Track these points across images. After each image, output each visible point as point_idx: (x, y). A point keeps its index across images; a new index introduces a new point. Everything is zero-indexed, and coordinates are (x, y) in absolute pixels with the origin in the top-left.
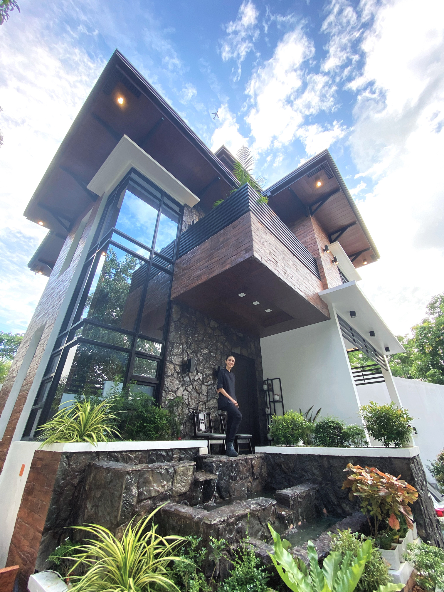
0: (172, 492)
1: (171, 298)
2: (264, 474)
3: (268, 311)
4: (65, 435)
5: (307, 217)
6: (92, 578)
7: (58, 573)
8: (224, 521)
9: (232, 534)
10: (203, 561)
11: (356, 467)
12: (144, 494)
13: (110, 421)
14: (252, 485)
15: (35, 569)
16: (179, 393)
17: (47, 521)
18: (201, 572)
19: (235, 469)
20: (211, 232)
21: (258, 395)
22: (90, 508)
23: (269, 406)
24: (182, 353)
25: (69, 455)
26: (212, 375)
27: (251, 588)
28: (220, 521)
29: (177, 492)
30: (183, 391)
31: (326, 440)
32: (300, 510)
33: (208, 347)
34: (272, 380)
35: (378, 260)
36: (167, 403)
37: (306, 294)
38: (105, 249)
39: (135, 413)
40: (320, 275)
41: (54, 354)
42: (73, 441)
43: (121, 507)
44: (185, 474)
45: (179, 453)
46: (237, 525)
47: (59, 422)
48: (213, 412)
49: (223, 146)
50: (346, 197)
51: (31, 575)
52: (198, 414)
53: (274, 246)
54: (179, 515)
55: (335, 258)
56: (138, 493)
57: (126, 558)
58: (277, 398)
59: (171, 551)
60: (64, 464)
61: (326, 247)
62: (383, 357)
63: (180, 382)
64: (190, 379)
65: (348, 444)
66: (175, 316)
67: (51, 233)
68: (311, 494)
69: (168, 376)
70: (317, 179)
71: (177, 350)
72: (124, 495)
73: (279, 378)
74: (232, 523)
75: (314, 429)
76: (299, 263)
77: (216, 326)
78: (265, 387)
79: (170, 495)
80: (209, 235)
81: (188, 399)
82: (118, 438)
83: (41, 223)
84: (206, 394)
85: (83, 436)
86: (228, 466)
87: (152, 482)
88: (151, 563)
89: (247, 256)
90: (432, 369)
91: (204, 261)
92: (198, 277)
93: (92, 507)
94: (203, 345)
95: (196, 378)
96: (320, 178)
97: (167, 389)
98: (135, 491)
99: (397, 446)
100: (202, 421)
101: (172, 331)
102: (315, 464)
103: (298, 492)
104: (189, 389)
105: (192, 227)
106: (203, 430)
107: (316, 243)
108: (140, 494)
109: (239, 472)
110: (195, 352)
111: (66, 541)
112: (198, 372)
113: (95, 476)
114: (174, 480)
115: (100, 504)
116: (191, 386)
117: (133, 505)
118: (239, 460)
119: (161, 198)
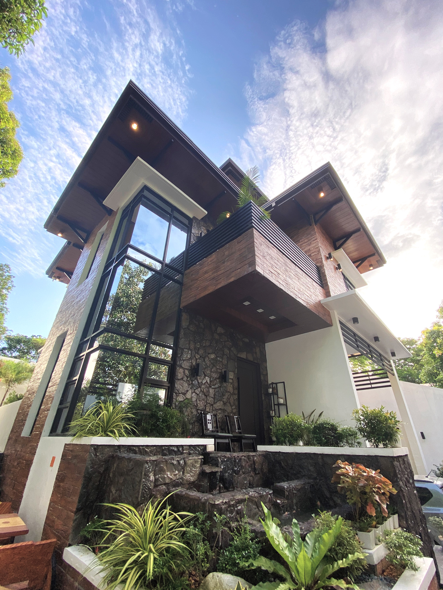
0: (183, 480)
1: (181, 306)
2: (265, 470)
3: (272, 318)
4: (92, 431)
5: (311, 225)
6: (120, 544)
7: (88, 546)
8: (226, 502)
9: (232, 514)
10: (208, 531)
11: (344, 463)
12: (160, 480)
13: (129, 419)
14: (253, 479)
15: (68, 542)
16: (188, 395)
17: (79, 502)
18: (206, 540)
19: (238, 464)
20: (218, 246)
21: (263, 399)
22: (114, 492)
23: (273, 409)
24: (191, 359)
25: (96, 447)
26: (219, 378)
27: (246, 554)
28: (222, 502)
29: (187, 481)
30: (192, 393)
31: (321, 440)
32: (294, 501)
33: (215, 352)
34: (276, 384)
35: (384, 265)
36: (177, 404)
37: (307, 303)
38: (121, 263)
39: (149, 413)
40: (323, 282)
41: (77, 359)
42: (99, 435)
43: (141, 490)
44: (194, 466)
45: (188, 449)
46: (237, 507)
47: (86, 419)
48: (220, 413)
49: (230, 159)
50: (350, 205)
51: (66, 548)
52: (206, 415)
53: (276, 258)
54: (189, 497)
55: (339, 265)
56: (155, 479)
57: (146, 529)
58: (281, 401)
59: (183, 524)
60: (92, 454)
61: (330, 254)
62: (389, 362)
63: (189, 385)
64: (198, 382)
65: (342, 445)
66: (185, 324)
67: (69, 243)
68: (306, 487)
69: (178, 379)
70: (320, 190)
71: (187, 355)
72: (144, 480)
73: (284, 382)
74: (232, 505)
75: (311, 430)
76: (301, 273)
77: (223, 332)
78: (270, 390)
79: (181, 483)
80: (215, 249)
81: (196, 400)
82: (135, 434)
83: (60, 235)
84: (213, 396)
85: (106, 431)
86: (231, 461)
87: (166, 471)
88: (167, 533)
89: (250, 270)
91: (211, 273)
92: (205, 288)
93: (116, 491)
94: (211, 351)
95: (204, 382)
96: (324, 189)
97: (177, 392)
98: (152, 478)
99: (385, 446)
100: (209, 422)
101: (182, 338)
102: (311, 461)
103: (293, 485)
104: (197, 391)
105: (200, 239)
106: (210, 430)
107: (319, 251)
108: (156, 480)
109: (242, 467)
110: (203, 358)
111: (94, 519)
112: (205, 376)
113: (118, 465)
114: (184, 470)
115: (123, 488)
116: (199, 389)
117: (150, 489)
118: (242, 456)
119: (172, 212)
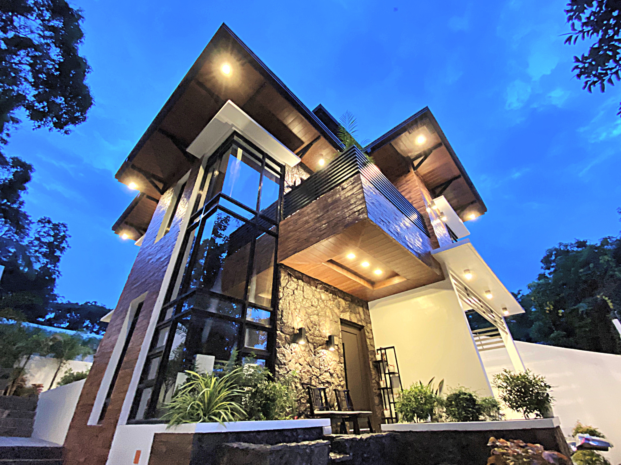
11: (500, 440)
16: (292, 366)
25: (200, 436)
26: (323, 345)
30: (296, 363)
33: (316, 314)
34: (385, 349)
35: (486, 212)
37: (419, 254)
40: (429, 233)
41: (159, 327)
42: (201, 420)
45: (303, 433)
49: (320, 105)
50: (449, 152)
55: (442, 214)
58: (392, 369)
61: (432, 202)
62: (501, 319)
63: (292, 354)
64: (301, 350)
66: (283, 281)
67: (142, 194)
69: (279, 347)
71: (287, 318)
73: (393, 347)
78: (378, 358)
82: (244, 417)
85: (209, 415)
90: (555, 331)
94: (312, 312)
95: (307, 349)
97: (279, 363)
100: (318, 397)
104: (300, 361)
110: (305, 321)
112: (308, 342)
116: (303, 359)
119: (263, 159)
